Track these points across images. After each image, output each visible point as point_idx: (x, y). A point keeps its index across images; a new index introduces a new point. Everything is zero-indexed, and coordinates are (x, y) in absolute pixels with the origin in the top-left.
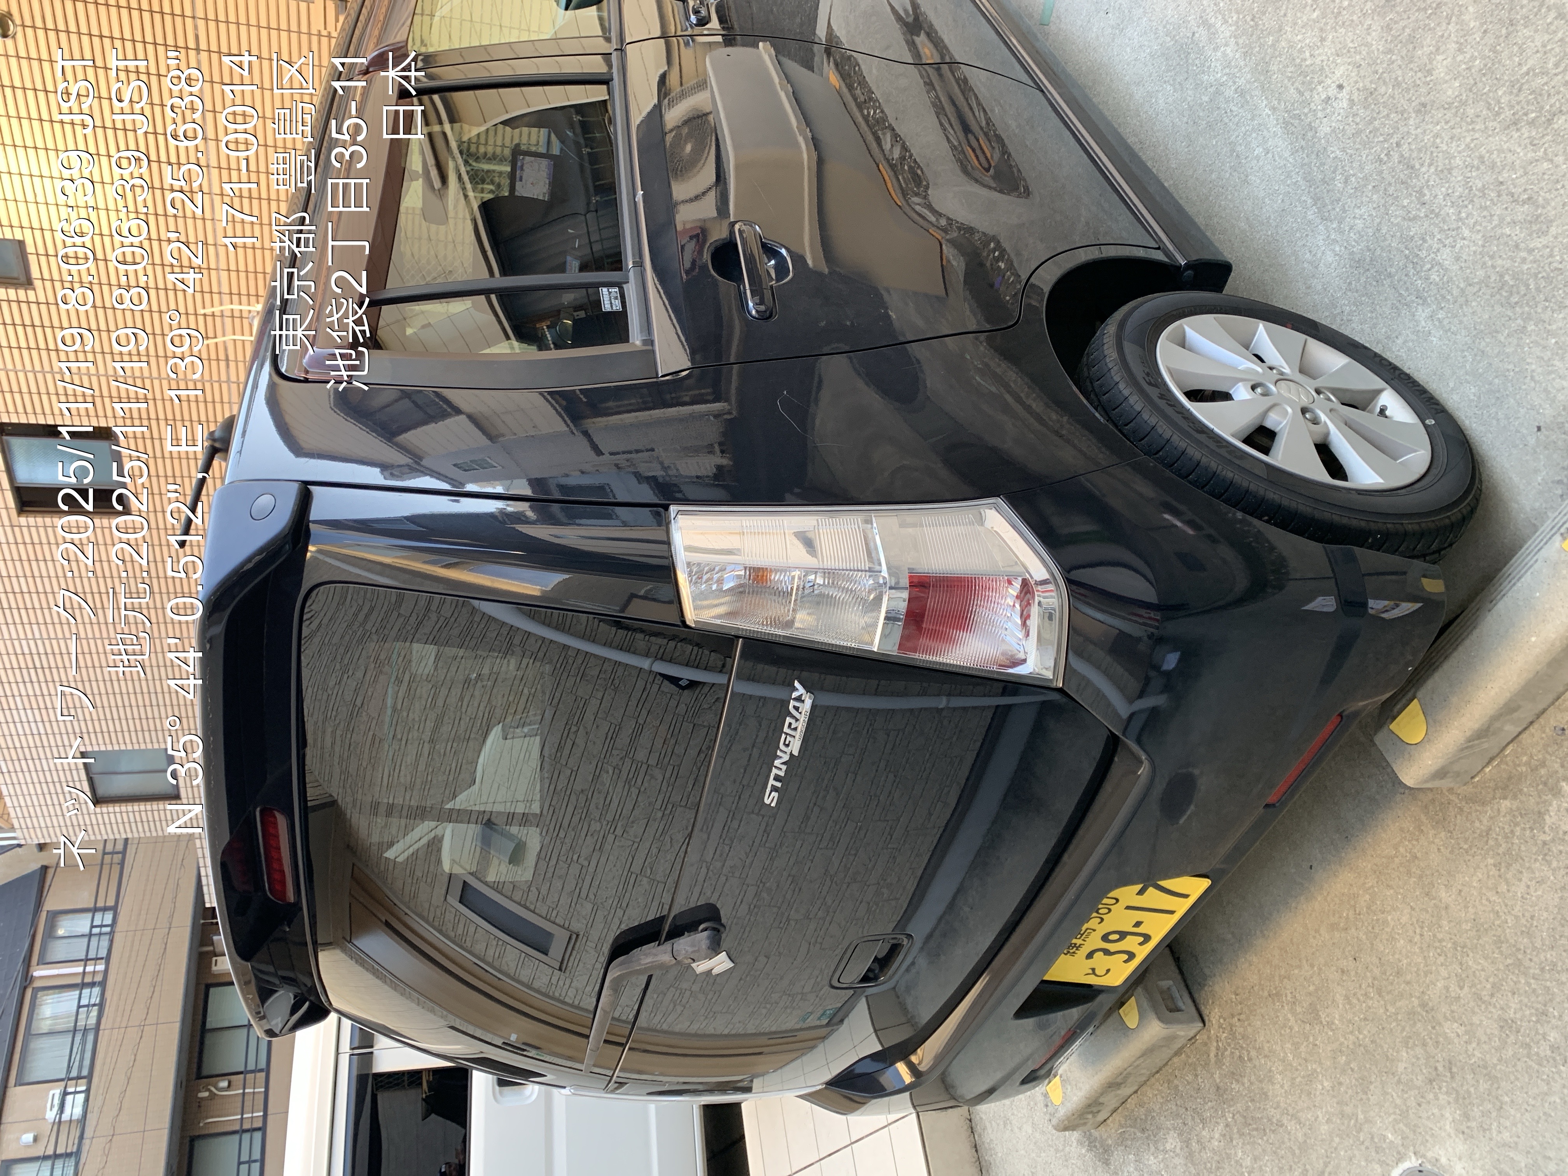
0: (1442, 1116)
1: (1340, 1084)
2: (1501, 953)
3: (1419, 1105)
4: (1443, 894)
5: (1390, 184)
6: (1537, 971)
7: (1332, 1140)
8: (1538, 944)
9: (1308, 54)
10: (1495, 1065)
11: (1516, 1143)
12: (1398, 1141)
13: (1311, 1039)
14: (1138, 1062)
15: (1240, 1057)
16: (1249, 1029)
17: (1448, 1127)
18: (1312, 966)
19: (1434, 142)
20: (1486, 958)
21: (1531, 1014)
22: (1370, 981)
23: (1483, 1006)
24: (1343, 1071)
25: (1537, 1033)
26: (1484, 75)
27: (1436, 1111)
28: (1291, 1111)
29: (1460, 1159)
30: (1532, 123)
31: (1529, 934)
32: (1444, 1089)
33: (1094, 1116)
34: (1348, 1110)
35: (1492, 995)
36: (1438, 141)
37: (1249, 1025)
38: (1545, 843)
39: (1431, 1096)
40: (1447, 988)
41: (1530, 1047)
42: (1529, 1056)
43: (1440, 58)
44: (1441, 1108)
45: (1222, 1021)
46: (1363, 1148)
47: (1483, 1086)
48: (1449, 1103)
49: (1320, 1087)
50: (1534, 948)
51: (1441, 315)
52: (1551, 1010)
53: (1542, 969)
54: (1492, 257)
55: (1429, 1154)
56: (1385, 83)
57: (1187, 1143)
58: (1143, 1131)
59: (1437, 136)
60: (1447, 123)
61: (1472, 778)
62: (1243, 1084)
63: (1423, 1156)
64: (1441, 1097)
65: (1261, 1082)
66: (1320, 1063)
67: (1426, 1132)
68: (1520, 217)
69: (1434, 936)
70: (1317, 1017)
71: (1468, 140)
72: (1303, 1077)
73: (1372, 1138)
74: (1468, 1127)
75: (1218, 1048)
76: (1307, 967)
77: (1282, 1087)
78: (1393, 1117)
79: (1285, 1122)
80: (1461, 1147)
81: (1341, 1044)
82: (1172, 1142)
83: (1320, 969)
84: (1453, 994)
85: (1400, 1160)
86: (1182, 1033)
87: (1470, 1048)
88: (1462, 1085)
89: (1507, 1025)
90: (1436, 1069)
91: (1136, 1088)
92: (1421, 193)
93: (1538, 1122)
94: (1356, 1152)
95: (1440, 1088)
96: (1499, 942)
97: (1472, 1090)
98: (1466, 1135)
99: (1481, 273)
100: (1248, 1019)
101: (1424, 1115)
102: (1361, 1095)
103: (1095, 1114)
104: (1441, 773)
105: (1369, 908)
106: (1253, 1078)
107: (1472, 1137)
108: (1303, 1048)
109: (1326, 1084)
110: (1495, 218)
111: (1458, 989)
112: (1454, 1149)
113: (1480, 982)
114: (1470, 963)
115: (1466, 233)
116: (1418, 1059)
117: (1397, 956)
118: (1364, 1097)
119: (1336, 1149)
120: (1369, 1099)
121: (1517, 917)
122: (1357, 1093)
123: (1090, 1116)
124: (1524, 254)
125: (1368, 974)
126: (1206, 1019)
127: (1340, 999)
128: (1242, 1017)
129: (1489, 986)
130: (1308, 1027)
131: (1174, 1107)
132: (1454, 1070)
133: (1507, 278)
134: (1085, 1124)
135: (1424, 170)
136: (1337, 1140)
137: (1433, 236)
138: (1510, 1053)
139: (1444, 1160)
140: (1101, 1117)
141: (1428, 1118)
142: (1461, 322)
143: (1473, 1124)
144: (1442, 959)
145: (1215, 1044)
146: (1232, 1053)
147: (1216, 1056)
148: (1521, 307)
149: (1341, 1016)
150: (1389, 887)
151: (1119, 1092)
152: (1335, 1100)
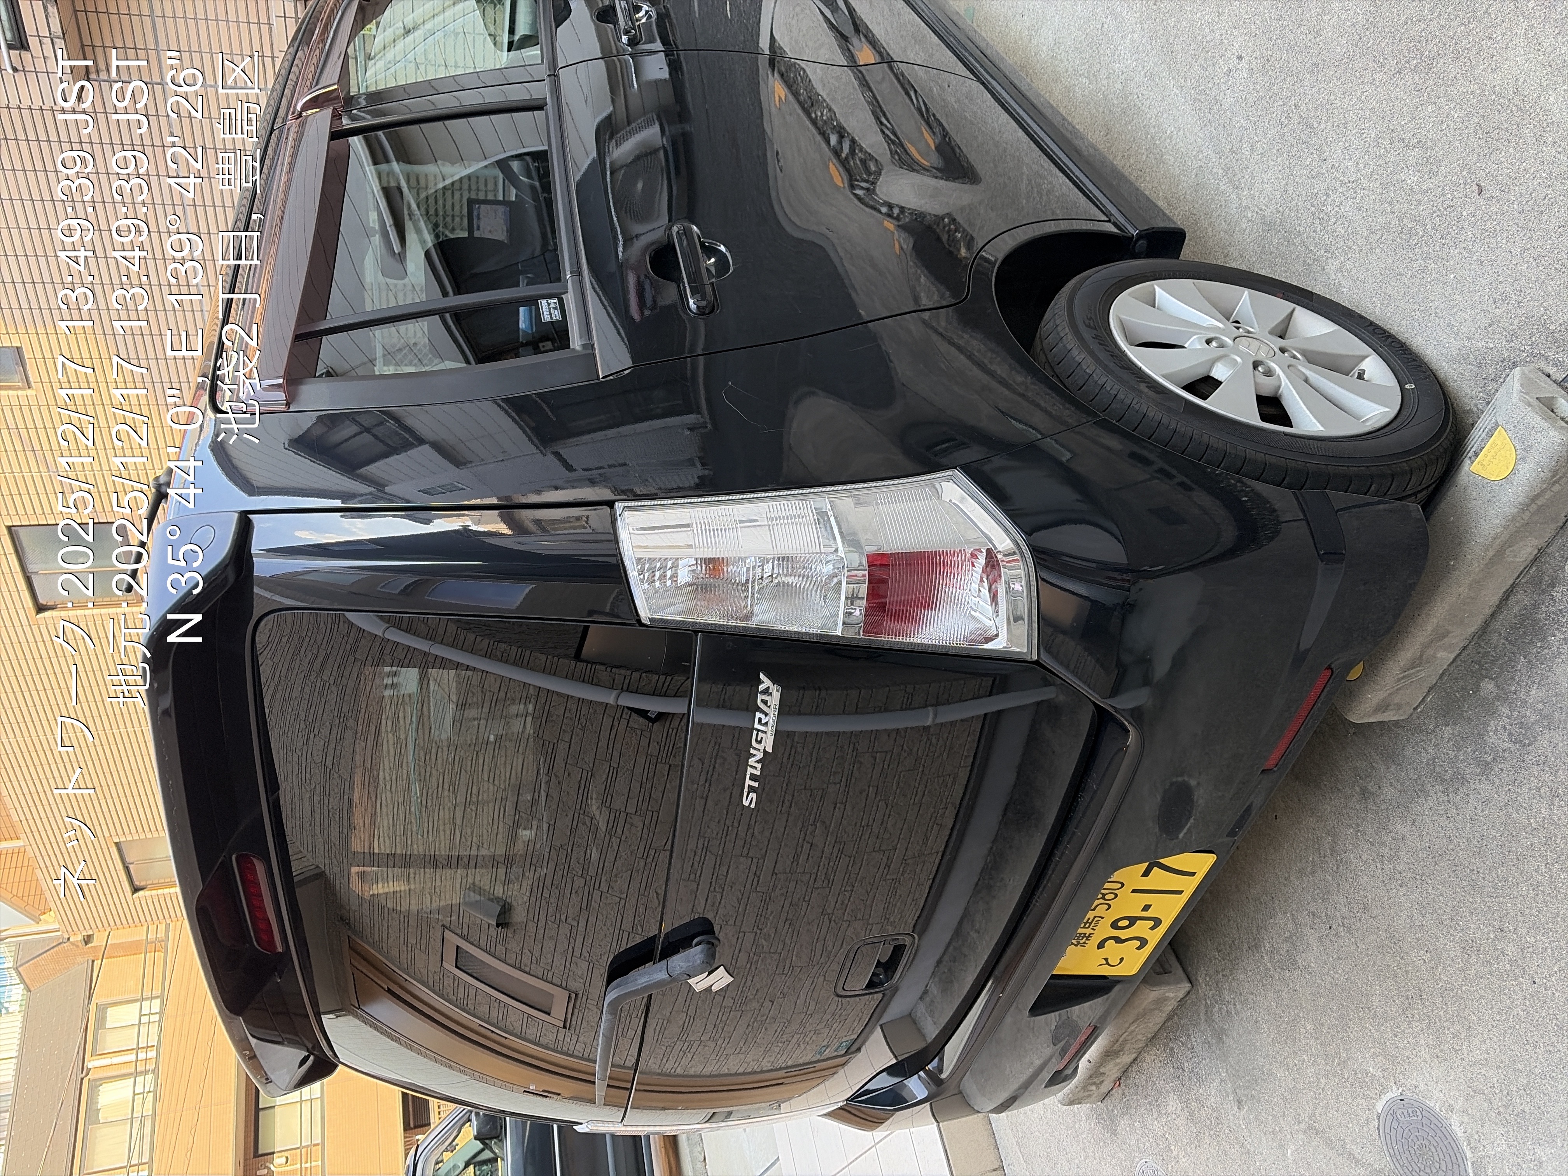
0: (1417, 1043)
1: (1322, 1025)
2: (1457, 876)
3: (1396, 1035)
4: (1399, 826)
5: (1292, 145)
6: (1491, 889)
7: (1319, 1082)
8: (1489, 863)
9: (1207, 30)
12: (1379, 1074)
13: (1291, 985)
14: (1132, 1028)
15: (1228, 1012)
16: (1234, 984)
17: (1423, 1053)
19: (1329, 100)
20: (1443, 883)
21: (1489, 932)
22: (1340, 921)
23: (1445, 930)
24: (1323, 1013)
25: (1496, 949)
26: (1367, 29)
27: (1411, 1039)
28: (1279, 1058)
29: (1437, 1082)
30: (1414, 70)
32: (1417, 1017)
33: (1098, 1088)
34: (1331, 1050)
35: (1452, 918)
36: (1332, 97)
37: (1234, 979)
38: (1487, 763)
39: (1405, 1025)
40: (1411, 917)
41: (1490, 964)
42: (1490, 973)
43: (1327, 17)
44: (1417, 1036)
45: (1208, 978)
46: (1348, 1085)
47: (1452, 1008)
48: (1422, 1029)
49: (1303, 1031)
50: (1486, 867)
51: (1349, 265)
54: (1390, 203)
55: (1409, 1082)
56: (1280, 49)
57: (1187, 1102)
58: (1146, 1098)
59: (1331, 93)
60: (1338, 80)
61: (1415, 709)
62: (1233, 1038)
63: (1403, 1085)
64: (1414, 1024)
65: (1249, 1033)
66: (1302, 1008)
67: (1404, 1061)
68: (1412, 161)
69: (1394, 868)
70: (1295, 963)
71: (1359, 94)
72: (1288, 1023)
73: (1356, 1074)
74: (1441, 1051)
75: (1206, 1005)
76: (1281, 915)
77: (1269, 1035)
78: (1372, 1050)
79: (1274, 1069)
80: (1436, 1071)
81: (1319, 986)
82: (1173, 1104)
83: (1293, 915)
84: (1417, 923)
85: (1382, 1091)
86: (1171, 995)
87: (1437, 973)
91: (1134, 1056)
92: (1320, 150)
94: (1342, 1091)
95: (1413, 1016)
98: (1440, 1058)
99: (1382, 220)
100: (1232, 973)
101: (1401, 1045)
102: (1341, 1034)
103: (1098, 1085)
104: (1383, 707)
105: (1332, 849)
106: (1241, 1030)
107: (1446, 1059)
108: (1284, 995)
109: (1308, 1027)
110: (1390, 164)
111: (1420, 917)
112: (1430, 1074)
113: (1441, 908)
115: (1365, 183)
116: (1390, 990)
117: (1362, 893)
118: (1345, 1035)
119: (1323, 1090)
120: (1349, 1036)
121: (1468, 839)
122: (1338, 1032)
123: (1093, 1088)
124: (1419, 196)
125: (1338, 914)
126: (1193, 979)
127: (1313, 941)
128: (1227, 972)
130: (1287, 973)
131: (1172, 1070)
132: (1425, 997)
133: (1405, 221)
134: (1089, 1096)
135: (1321, 127)
136: (1324, 1081)
137: (1335, 190)
138: (1473, 972)
139: (1422, 1087)
140: (1104, 1088)
141: (1405, 1047)
142: (1367, 270)
143: (1446, 1047)
145: (1204, 1003)
146: (1220, 1009)
147: (1206, 1013)
148: (1420, 248)
149: (1316, 958)
150: (1351, 826)
151: (1118, 1060)
152: (1318, 1042)
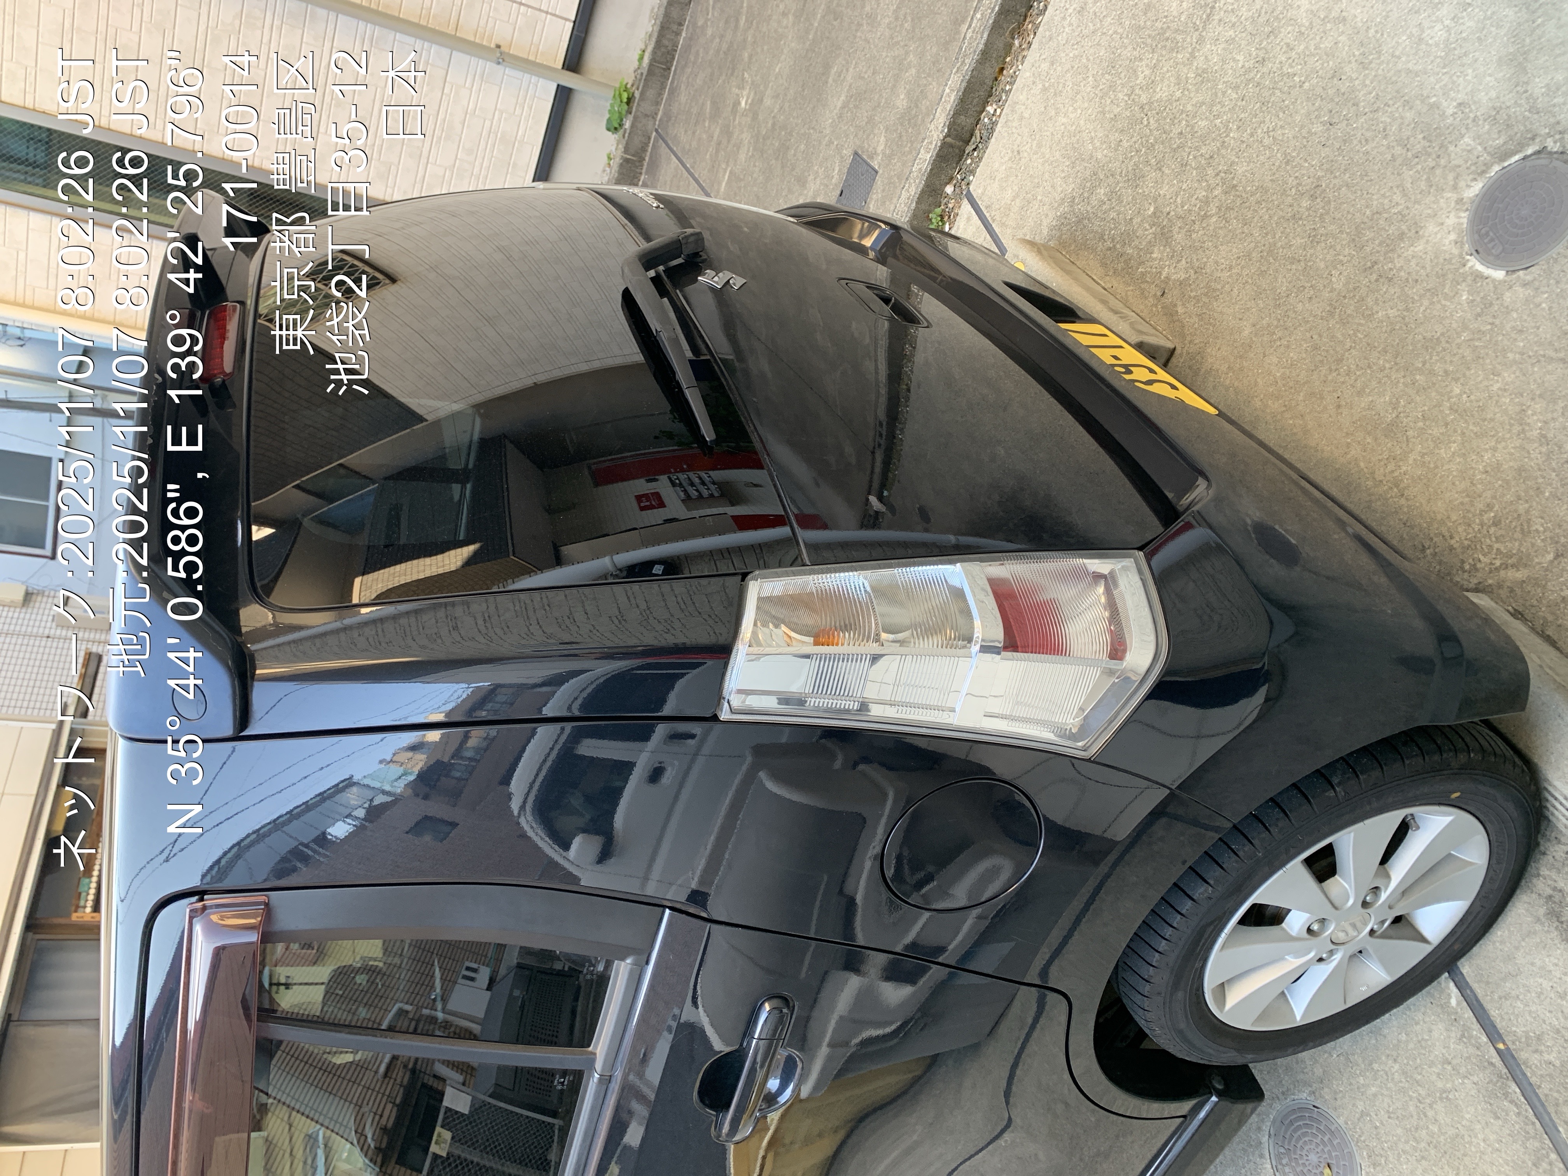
0: (1413, 257)
1: (1446, 372)
2: (1268, 268)
3: (1417, 281)
4: (1246, 333)
6: (1269, 237)
7: (1515, 362)
8: (1253, 245)
10: (1347, 233)
11: (1398, 187)
12: (1464, 287)
13: (1420, 424)
15: (1495, 524)
16: (1454, 518)
17: (1420, 248)
18: (1348, 445)
20: (1276, 278)
21: (1299, 226)
22: (1334, 374)
23: (1309, 264)
24: (1432, 372)
25: (1309, 215)
27: (1413, 263)
28: (1516, 428)
29: (1442, 224)
31: (1249, 255)
32: (1390, 265)
34: (1467, 353)
35: (1299, 261)
37: (1448, 517)
39: (1402, 274)
41: (1322, 215)
42: (1327, 213)
44: (1407, 260)
45: (1467, 567)
46: (1497, 322)
47: (1369, 234)
48: (1399, 256)
50: (1256, 247)
52: (1290, 215)
53: (1267, 234)
55: (1456, 251)
62: (1527, 512)
63: (1461, 256)
65: (1507, 482)
66: (1439, 405)
67: (1437, 264)
69: (1277, 327)
72: (1466, 421)
73: (1479, 315)
76: (1353, 452)
77: (1495, 449)
78: (1443, 302)
80: (1431, 228)
81: (1406, 385)
84: (1312, 292)
85: (1479, 276)
87: (1345, 259)
88: (1378, 252)
89: (1314, 239)
90: (1377, 280)
93: (1371, 180)
94: (1508, 327)
95: (1391, 269)
96: (1263, 273)
97: (1377, 242)
98: (1417, 230)
100: (1442, 522)
102: (1444, 344)
106: (1509, 497)
107: (1416, 223)
108: (1436, 432)
109: (1457, 391)
111: (1306, 291)
112: (1436, 233)
113: (1294, 275)
114: (1284, 289)
116: (1377, 299)
117: (1304, 355)
118: (1443, 339)
120: (1443, 334)
121: (1242, 268)
125: (1330, 378)
127: (1365, 401)
128: (1444, 530)
129: (1294, 267)
130: (1410, 433)
132: (1369, 264)
136: (1510, 356)
138: (1333, 227)
139: (1453, 237)
141: (1423, 267)
143: (1404, 227)
144: (1290, 313)
145: (1502, 573)
152: (1468, 373)
